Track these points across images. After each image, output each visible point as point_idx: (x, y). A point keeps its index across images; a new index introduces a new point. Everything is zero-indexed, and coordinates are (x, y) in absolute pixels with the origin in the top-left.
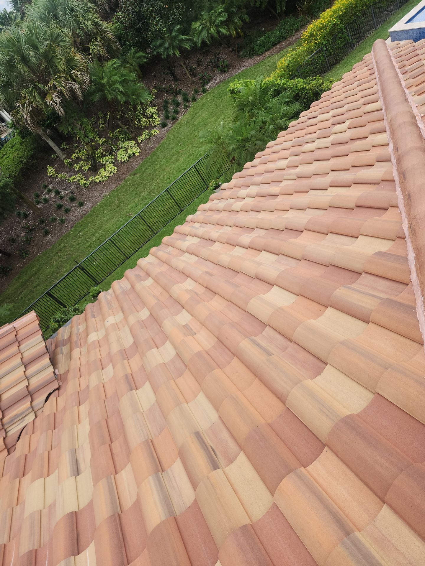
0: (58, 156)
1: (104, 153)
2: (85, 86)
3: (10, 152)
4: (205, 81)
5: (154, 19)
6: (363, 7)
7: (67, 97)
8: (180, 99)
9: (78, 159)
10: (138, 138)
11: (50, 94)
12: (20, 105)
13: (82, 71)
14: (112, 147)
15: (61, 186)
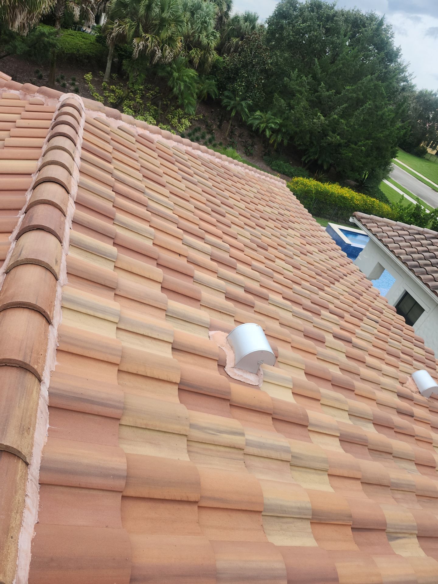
0: (104, 76)
1: (132, 107)
2: (164, 61)
3: (79, 38)
4: (232, 145)
5: (242, 82)
6: (333, 201)
7: (147, 52)
8: (208, 137)
9: (113, 91)
10: (160, 124)
11: (141, 39)
12: (118, 23)
13: (172, 52)
14: (140, 110)
15: (83, 90)
